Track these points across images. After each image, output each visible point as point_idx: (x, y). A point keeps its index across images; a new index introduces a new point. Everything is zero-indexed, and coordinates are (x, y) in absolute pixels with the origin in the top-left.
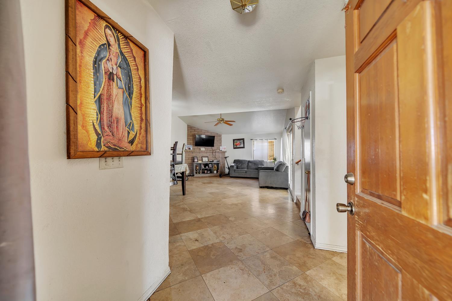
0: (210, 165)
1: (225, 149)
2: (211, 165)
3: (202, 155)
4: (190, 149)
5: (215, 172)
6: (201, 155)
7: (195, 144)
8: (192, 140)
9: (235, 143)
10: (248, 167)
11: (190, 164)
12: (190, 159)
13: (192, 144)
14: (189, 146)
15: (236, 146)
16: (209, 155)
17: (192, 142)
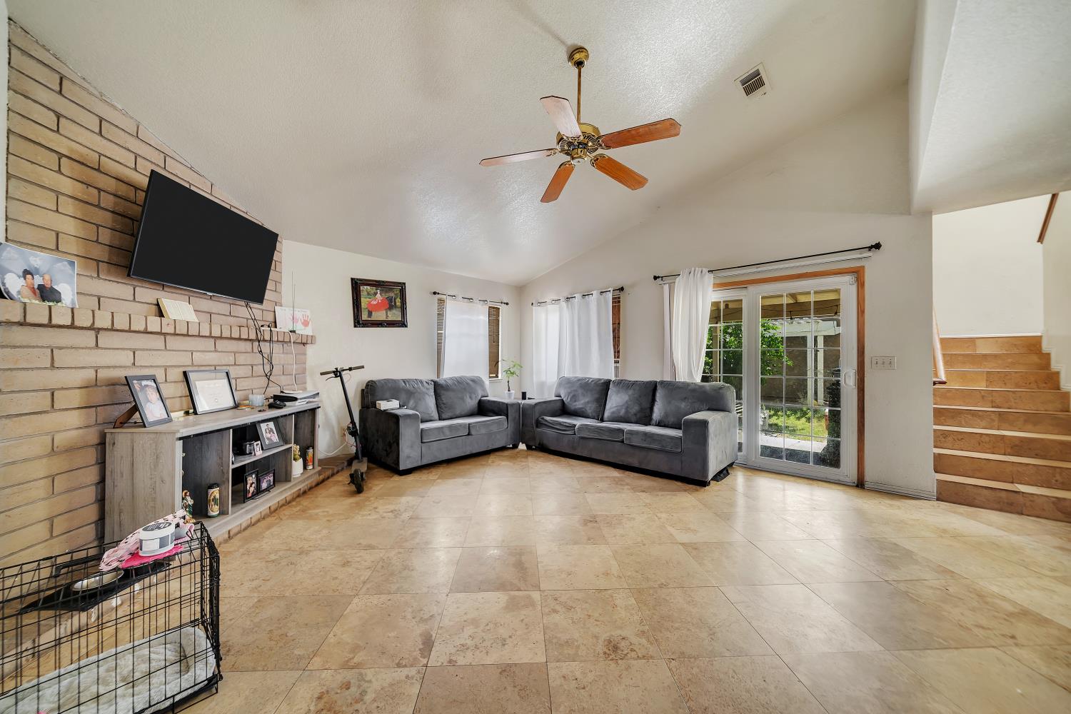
0: (263, 426)
1: (306, 324)
2: (271, 425)
3: (184, 360)
4: (47, 294)
5: (297, 467)
6: (175, 357)
7: (99, 252)
8: (68, 206)
9: (364, 302)
10: (443, 411)
11: (70, 450)
12: (76, 398)
13: (70, 245)
14: (38, 260)
15: (370, 314)
16: (231, 359)
17: (69, 226)
